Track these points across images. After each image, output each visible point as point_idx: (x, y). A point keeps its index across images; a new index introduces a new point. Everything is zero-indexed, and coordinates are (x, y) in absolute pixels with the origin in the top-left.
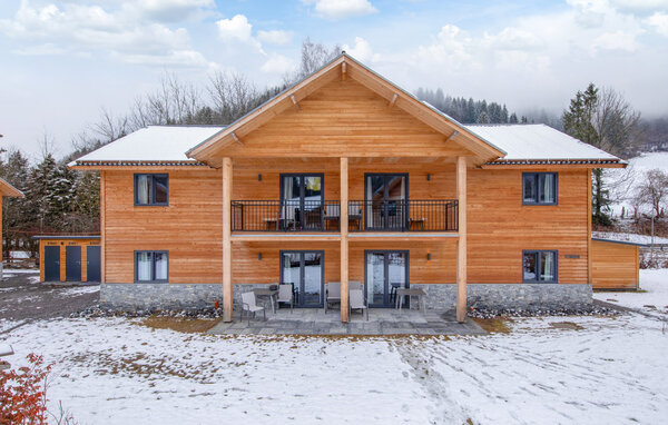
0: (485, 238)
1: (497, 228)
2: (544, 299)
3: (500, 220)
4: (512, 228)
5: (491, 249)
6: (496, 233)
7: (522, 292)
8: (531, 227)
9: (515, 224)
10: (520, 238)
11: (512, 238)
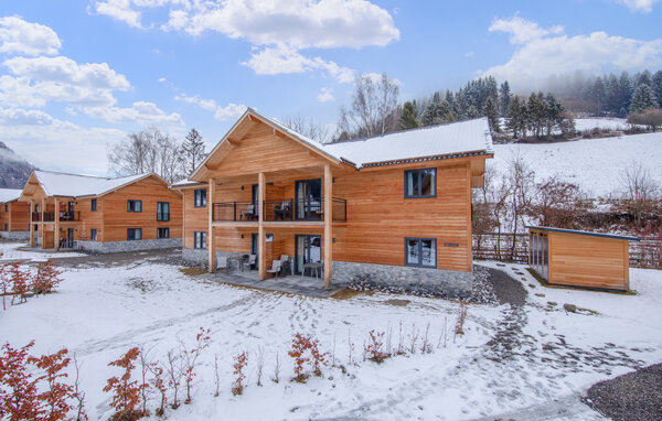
0: (374, 227)
1: (383, 218)
2: (423, 281)
3: (386, 212)
4: (396, 218)
5: (379, 236)
6: (383, 222)
7: (404, 273)
8: (412, 218)
9: (399, 215)
10: (403, 227)
11: (396, 227)
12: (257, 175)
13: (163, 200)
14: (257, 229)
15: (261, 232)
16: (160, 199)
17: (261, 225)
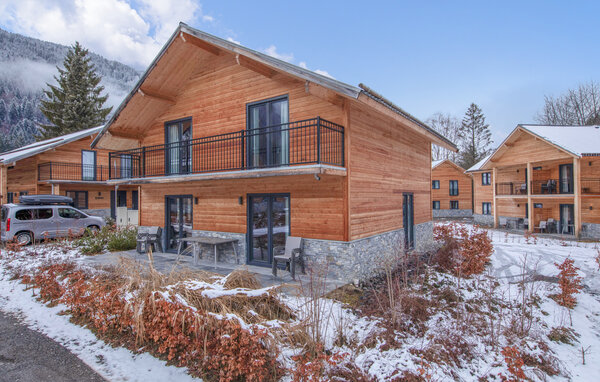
12: (526, 165)
13: (454, 179)
14: (527, 200)
15: (529, 202)
16: (451, 178)
17: (529, 197)
